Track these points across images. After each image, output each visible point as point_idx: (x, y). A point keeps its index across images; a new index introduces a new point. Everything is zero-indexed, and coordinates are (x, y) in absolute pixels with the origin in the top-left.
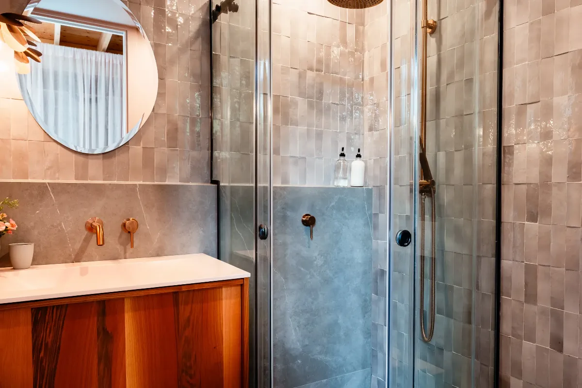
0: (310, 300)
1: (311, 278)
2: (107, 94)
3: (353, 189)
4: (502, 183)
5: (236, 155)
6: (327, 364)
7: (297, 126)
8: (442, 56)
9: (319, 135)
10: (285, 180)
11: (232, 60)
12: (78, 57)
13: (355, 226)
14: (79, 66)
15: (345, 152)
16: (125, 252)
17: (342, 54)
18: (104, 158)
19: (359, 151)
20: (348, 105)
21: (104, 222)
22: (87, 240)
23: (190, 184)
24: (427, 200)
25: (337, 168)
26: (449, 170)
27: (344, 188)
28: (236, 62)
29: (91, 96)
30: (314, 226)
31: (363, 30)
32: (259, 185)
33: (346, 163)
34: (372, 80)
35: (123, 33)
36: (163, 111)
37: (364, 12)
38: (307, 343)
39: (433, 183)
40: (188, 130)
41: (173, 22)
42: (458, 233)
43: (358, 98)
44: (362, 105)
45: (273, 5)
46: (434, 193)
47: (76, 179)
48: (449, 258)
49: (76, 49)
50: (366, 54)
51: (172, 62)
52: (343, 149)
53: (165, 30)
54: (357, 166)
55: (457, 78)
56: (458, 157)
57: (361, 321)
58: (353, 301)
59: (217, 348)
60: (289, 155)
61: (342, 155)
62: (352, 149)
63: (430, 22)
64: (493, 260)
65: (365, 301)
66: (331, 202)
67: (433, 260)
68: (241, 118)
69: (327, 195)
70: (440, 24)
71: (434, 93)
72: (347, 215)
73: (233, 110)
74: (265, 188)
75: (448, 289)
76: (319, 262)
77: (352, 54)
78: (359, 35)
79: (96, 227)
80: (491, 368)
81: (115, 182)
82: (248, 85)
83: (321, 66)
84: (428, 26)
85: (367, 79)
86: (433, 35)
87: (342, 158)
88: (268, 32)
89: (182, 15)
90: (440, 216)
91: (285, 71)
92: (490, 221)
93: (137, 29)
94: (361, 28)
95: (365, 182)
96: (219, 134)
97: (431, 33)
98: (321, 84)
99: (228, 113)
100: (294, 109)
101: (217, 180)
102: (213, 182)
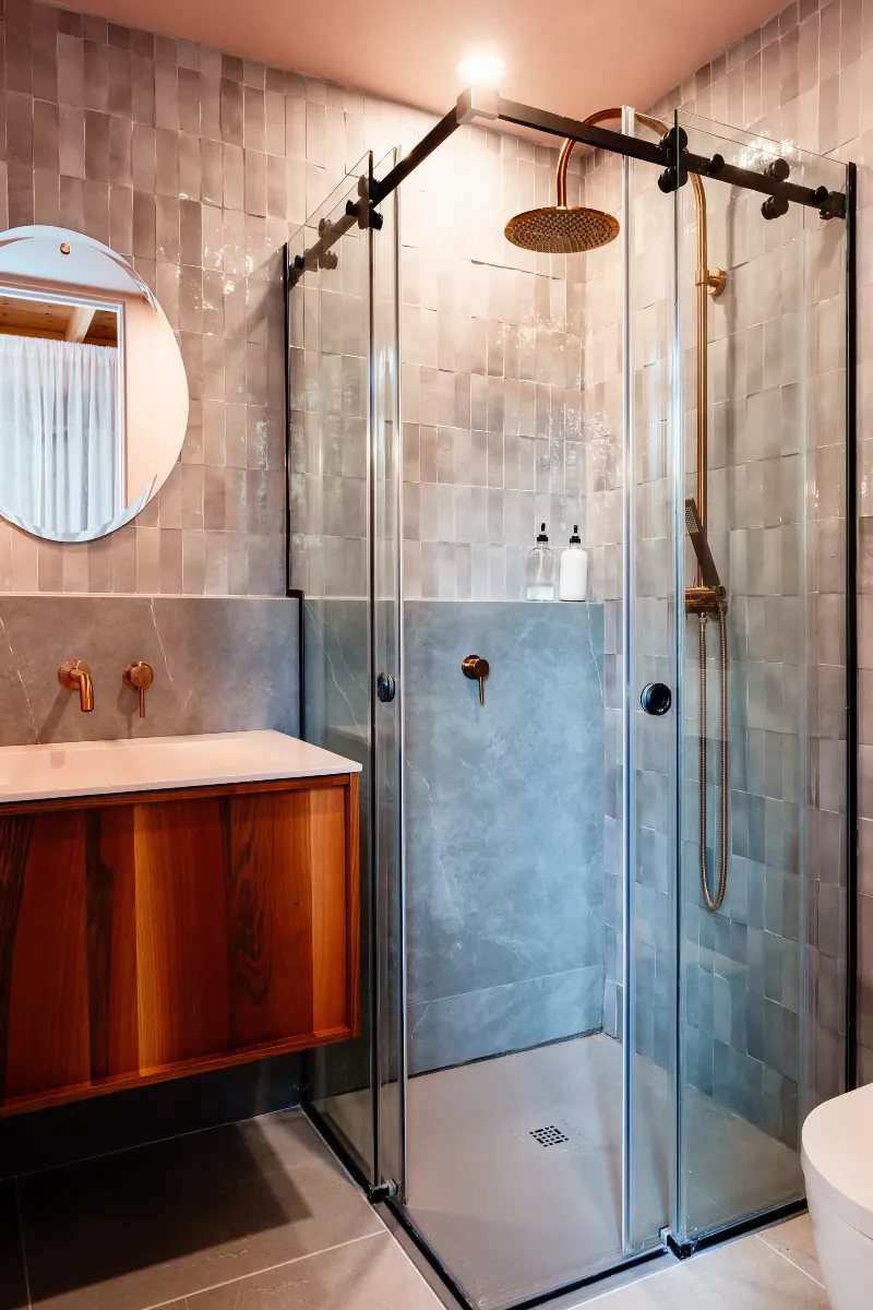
0: (480, 824)
1: (480, 781)
2: (85, 426)
3: (564, 606)
4: (858, 590)
5: (335, 541)
6: (515, 952)
7: (452, 482)
8: (738, 340)
9: (496, 501)
10: (429, 589)
11: (325, 359)
12: (31, 354)
13: (567, 679)
14: (32, 371)
15: (547, 532)
16: (130, 726)
17: (540, 339)
18: (90, 550)
19: (576, 529)
20: (552, 441)
21: (92, 668)
22: (61, 703)
23: (249, 597)
24: (711, 628)
25: (532, 564)
26: (754, 566)
27: (545, 606)
28: (333, 363)
29: (55, 430)
30: (487, 678)
31: (583, 293)
32: (376, 599)
33: (550, 554)
34: (601, 388)
35: (117, 308)
36: (197, 459)
37: (584, 259)
38: (475, 910)
39: (722, 592)
40: (244, 494)
41: (214, 290)
42: (773, 694)
43: (574, 426)
44: (583, 439)
45: (402, 250)
46: (725, 613)
47: (41, 590)
48: (757, 743)
49: (27, 339)
50: (590, 337)
51: (214, 366)
52: (543, 526)
53: (200, 305)
54: (572, 560)
55: (767, 383)
56: (772, 539)
57: (583, 870)
58: (567, 829)
59: (301, 903)
60: (437, 540)
61: (543, 538)
62: (564, 526)
63: (714, 273)
64: (843, 744)
65: (591, 829)
66: (519, 634)
67: (724, 746)
68: (343, 470)
69: (511, 616)
70: (733, 275)
71: (724, 413)
72: (551, 657)
73: (330, 455)
74: (389, 603)
75: (754, 804)
76: (498, 749)
77: (560, 338)
78: (575, 300)
79: (79, 678)
80: (841, 962)
81: (112, 595)
82: (356, 405)
83: (500, 365)
84: (709, 280)
85: (590, 386)
86: (719, 299)
87: (542, 544)
88: (393, 301)
89: (230, 276)
90: (737, 658)
91: (426, 375)
92: (835, 667)
93: (143, 299)
94: (578, 286)
95: (589, 591)
96: (301, 501)
97: (716, 296)
98: (500, 399)
99: (319, 460)
100: (447, 450)
101: (300, 589)
102: (290, 593)
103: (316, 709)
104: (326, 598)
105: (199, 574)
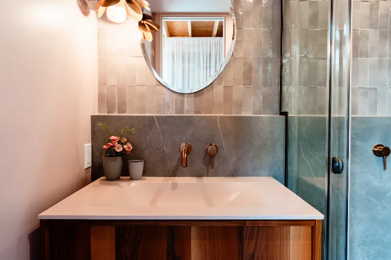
0: (381, 231)
1: (382, 209)
5: (304, 89)
7: (368, 57)
10: (354, 111)
11: (301, 3)
12: (201, 42)
14: (201, 47)
16: (208, 172)
18: (195, 96)
23: (262, 115)
28: (305, 4)
29: (207, 65)
30: (388, 156)
35: (223, 19)
36: (240, 55)
40: (261, 70)
60: (358, 87)
68: (308, 55)
81: (203, 115)
91: (354, 5)
100: (365, 41)
101: (287, 111)
102: (282, 113)
103: (294, 168)
104: (300, 115)
105: (240, 105)
